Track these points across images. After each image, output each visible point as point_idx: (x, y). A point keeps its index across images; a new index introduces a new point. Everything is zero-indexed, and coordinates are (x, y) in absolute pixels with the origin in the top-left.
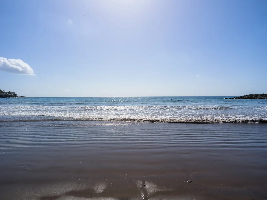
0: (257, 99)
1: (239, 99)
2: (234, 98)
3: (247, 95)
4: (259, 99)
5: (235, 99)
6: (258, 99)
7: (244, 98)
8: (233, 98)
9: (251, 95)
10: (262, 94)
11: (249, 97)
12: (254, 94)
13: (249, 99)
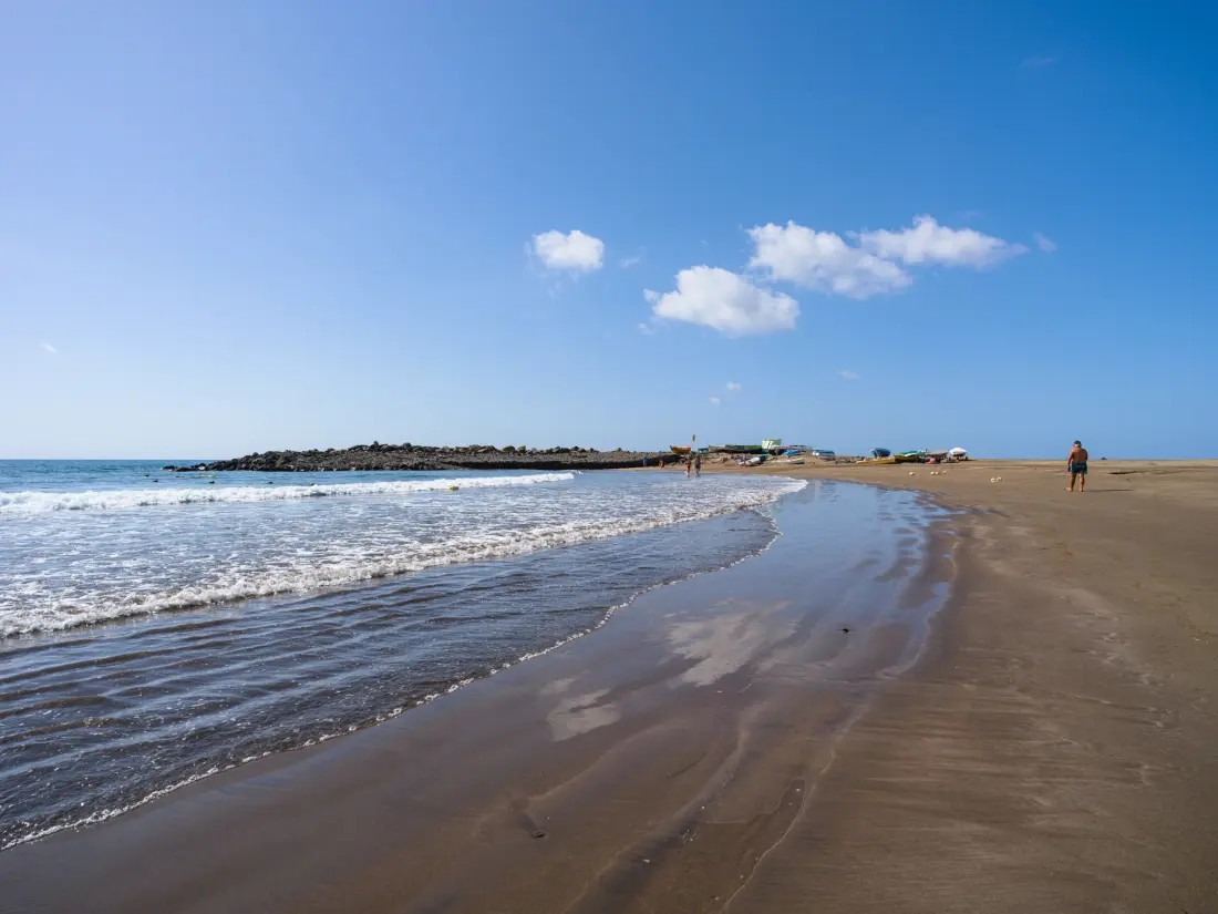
0: (289, 470)
1: (221, 470)
2: (203, 465)
3: (256, 455)
4: (298, 470)
5: (207, 469)
6: (292, 470)
7: (244, 466)
8: (197, 466)
9: (270, 453)
10: (310, 451)
11: (261, 464)
12: (283, 451)
13: (262, 470)
